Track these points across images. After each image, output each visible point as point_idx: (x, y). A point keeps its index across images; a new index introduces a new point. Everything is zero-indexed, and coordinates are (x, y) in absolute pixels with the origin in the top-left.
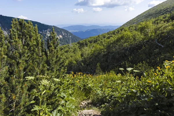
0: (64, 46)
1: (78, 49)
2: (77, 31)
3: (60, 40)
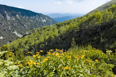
0: (47, 26)
1: (56, 29)
2: (56, 17)
3: (45, 23)
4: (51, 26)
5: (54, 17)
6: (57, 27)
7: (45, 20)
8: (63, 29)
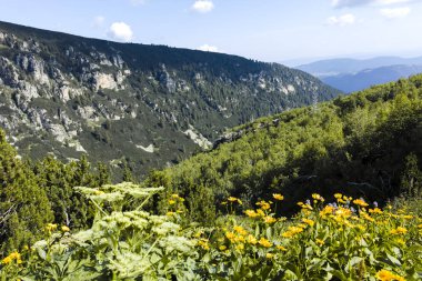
0: (299, 110)
1: (336, 118)
2: (335, 74)
3: (290, 95)
4: (316, 108)
5: (328, 74)
6: (338, 111)
7: (291, 88)
8: (365, 119)
